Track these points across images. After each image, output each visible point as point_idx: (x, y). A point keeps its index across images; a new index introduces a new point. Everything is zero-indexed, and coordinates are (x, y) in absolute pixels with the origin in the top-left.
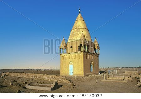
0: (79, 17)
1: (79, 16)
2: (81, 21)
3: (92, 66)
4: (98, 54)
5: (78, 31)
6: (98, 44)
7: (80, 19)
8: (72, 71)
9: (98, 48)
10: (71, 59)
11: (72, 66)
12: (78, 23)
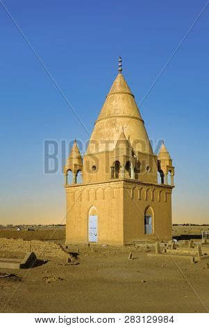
0: (118, 84)
1: (118, 80)
2: (121, 96)
3: (150, 219)
4: (171, 188)
5: (113, 125)
6: (170, 160)
7: (119, 90)
8: (96, 231)
9: (170, 171)
10: (92, 199)
11: (96, 217)
12: (113, 103)
